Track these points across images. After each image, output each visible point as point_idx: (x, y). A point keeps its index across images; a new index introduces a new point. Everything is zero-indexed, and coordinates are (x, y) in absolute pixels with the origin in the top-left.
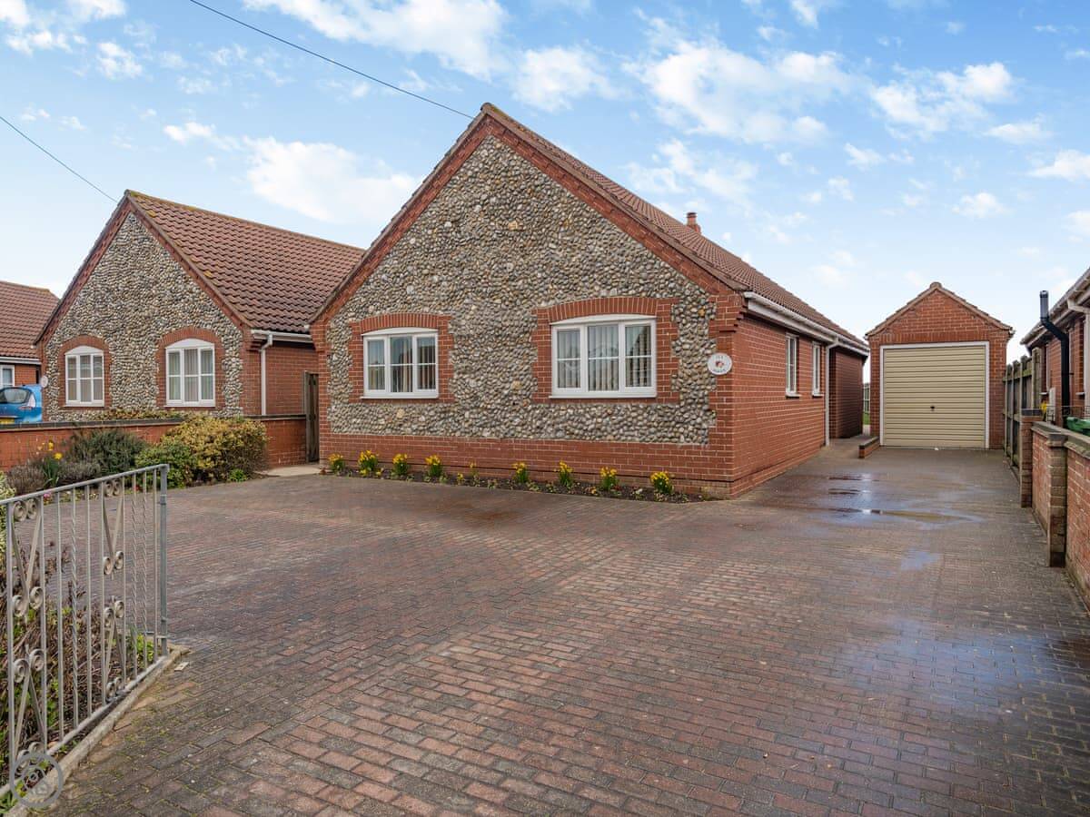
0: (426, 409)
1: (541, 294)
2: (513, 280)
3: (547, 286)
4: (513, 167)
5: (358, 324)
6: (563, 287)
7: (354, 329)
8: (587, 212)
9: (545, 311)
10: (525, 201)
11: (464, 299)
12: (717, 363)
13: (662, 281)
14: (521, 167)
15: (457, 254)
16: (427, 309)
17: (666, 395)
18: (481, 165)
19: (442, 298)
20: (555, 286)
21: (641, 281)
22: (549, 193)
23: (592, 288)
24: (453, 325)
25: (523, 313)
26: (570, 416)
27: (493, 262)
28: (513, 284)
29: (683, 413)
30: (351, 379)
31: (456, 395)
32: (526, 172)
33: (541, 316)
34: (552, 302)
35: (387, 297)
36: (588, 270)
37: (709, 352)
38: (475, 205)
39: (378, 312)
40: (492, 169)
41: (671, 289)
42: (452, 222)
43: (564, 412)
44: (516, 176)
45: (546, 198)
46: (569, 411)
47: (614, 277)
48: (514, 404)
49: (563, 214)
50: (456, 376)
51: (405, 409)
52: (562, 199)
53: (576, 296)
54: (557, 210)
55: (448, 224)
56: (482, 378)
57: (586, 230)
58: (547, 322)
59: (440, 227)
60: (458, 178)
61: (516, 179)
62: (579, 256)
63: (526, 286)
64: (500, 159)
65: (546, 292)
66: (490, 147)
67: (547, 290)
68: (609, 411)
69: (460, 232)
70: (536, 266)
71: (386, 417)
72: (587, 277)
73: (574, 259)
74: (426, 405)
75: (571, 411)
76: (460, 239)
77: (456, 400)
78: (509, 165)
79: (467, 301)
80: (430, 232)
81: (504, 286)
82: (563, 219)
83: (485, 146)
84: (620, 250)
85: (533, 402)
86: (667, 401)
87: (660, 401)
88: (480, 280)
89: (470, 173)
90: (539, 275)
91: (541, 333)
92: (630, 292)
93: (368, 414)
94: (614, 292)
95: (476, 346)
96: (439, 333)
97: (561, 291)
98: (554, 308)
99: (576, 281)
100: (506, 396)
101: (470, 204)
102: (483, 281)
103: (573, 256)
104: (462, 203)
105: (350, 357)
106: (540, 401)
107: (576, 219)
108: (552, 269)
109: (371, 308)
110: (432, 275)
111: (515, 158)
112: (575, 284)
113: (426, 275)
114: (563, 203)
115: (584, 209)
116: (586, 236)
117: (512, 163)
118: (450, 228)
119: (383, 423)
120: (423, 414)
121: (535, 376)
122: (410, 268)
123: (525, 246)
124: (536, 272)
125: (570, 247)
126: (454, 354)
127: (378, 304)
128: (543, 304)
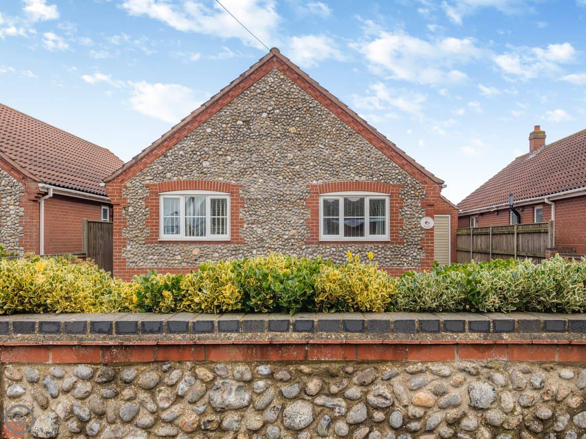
0: (220, 249)
1: (312, 176)
2: (292, 165)
3: (316, 171)
4: (293, 92)
5: (155, 185)
6: (329, 172)
7: (152, 189)
8: (346, 128)
9: (316, 186)
10: (302, 115)
11: (253, 174)
12: (426, 223)
13: (394, 174)
14: (299, 93)
15: (248, 144)
16: (221, 179)
17: (396, 239)
18: (268, 87)
19: (234, 172)
20: (323, 171)
21: (381, 174)
22: (319, 113)
23: (349, 175)
24: (243, 191)
25: (299, 187)
26: (334, 252)
27: (276, 152)
28: (292, 167)
29: (406, 250)
30: (147, 226)
31: (245, 239)
32: (303, 97)
33: (313, 189)
34: (320, 181)
35: (185, 168)
36: (346, 164)
37: (421, 216)
38: (263, 112)
39: (175, 178)
40: (276, 91)
41: (399, 179)
42: (243, 122)
43: (329, 250)
44: (294, 98)
45: (317, 115)
46: (332, 249)
47: (363, 169)
48: (292, 245)
49: (329, 127)
50: (245, 226)
51: (200, 248)
52: (329, 118)
53: (338, 178)
54: (325, 125)
55: (240, 122)
56: (267, 227)
57: (345, 140)
58: (317, 193)
59: (233, 123)
60: (248, 92)
61: (295, 100)
62: (340, 154)
63: (302, 170)
64: (283, 86)
65: (316, 175)
66: (275, 76)
67: (317, 173)
68: (360, 249)
69: (250, 129)
70: (309, 158)
71: (183, 254)
72: (345, 168)
73: (336, 156)
74: (220, 246)
75: (334, 249)
76: (250, 133)
77: (246, 242)
78: (290, 91)
79: (255, 175)
80: (224, 126)
81: (286, 169)
82: (329, 130)
83: (272, 75)
84: (368, 154)
85: (306, 243)
86: (396, 243)
87: (392, 243)
88: (266, 163)
89: (259, 91)
90: (312, 164)
91: (314, 200)
92: (374, 179)
93: (165, 252)
94: (363, 178)
95: (262, 206)
96: (232, 195)
97: (327, 175)
98: (323, 185)
99: (338, 170)
100: (286, 239)
101: (258, 111)
102: (268, 163)
103: (336, 154)
104: (252, 110)
105: (147, 209)
106: (313, 243)
107: (338, 132)
108: (321, 161)
109: (169, 175)
110: (226, 155)
111: (295, 87)
112: (337, 172)
113: (220, 155)
114: (329, 120)
115: (344, 127)
116: (345, 143)
117: (292, 90)
118: (241, 125)
119: (180, 258)
120: (217, 252)
121: (308, 227)
122: (206, 149)
123: (301, 144)
124: (309, 162)
125: (334, 149)
126: (245, 211)
127: (176, 172)
128: (314, 182)
